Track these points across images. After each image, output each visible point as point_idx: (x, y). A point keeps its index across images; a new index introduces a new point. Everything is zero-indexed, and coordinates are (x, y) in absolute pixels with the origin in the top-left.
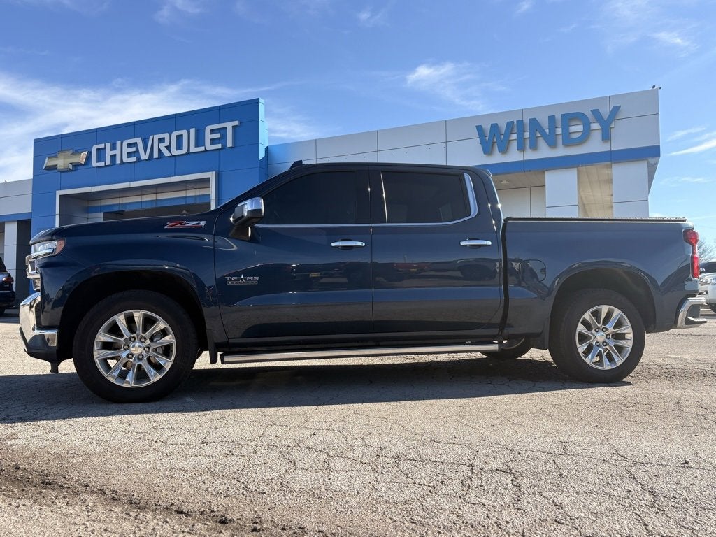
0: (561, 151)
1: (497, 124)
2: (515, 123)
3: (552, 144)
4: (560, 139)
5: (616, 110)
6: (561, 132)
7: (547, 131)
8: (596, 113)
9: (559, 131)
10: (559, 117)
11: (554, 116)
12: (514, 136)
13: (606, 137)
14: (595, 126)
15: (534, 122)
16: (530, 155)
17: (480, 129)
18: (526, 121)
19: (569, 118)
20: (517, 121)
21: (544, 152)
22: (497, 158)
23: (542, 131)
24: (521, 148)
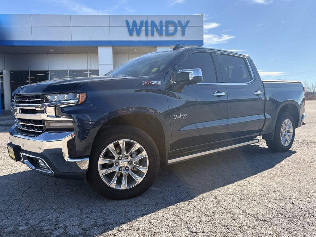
0: (164, 38)
1: (135, 21)
2: (144, 21)
3: (161, 34)
4: (164, 32)
5: (188, 22)
6: (165, 29)
7: (159, 28)
8: (180, 22)
9: (164, 28)
10: (164, 22)
11: (162, 21)
12: (144, 28)
13: (183, 34)
14: (179, 28)
15: (153, 22)
16: (150, 38)
17: (127, 22)
18: (149, 22)
19: (168, 23)
20: (146, 21)
21: (157, 38)
22: (135, 38)
23: (156, 27)
24: (147, 35)
